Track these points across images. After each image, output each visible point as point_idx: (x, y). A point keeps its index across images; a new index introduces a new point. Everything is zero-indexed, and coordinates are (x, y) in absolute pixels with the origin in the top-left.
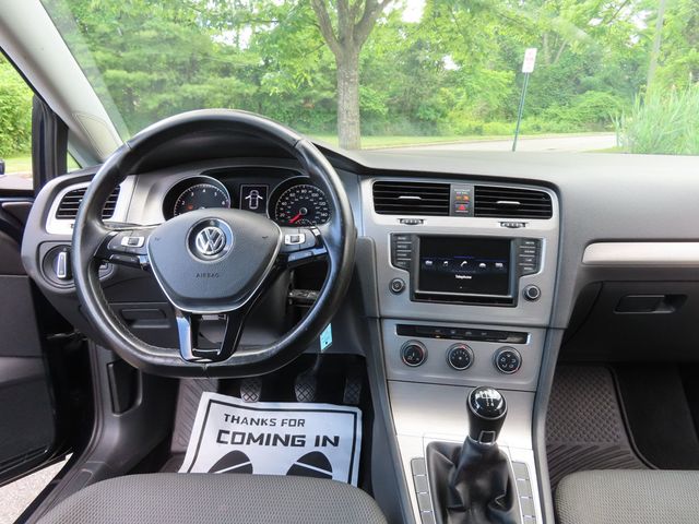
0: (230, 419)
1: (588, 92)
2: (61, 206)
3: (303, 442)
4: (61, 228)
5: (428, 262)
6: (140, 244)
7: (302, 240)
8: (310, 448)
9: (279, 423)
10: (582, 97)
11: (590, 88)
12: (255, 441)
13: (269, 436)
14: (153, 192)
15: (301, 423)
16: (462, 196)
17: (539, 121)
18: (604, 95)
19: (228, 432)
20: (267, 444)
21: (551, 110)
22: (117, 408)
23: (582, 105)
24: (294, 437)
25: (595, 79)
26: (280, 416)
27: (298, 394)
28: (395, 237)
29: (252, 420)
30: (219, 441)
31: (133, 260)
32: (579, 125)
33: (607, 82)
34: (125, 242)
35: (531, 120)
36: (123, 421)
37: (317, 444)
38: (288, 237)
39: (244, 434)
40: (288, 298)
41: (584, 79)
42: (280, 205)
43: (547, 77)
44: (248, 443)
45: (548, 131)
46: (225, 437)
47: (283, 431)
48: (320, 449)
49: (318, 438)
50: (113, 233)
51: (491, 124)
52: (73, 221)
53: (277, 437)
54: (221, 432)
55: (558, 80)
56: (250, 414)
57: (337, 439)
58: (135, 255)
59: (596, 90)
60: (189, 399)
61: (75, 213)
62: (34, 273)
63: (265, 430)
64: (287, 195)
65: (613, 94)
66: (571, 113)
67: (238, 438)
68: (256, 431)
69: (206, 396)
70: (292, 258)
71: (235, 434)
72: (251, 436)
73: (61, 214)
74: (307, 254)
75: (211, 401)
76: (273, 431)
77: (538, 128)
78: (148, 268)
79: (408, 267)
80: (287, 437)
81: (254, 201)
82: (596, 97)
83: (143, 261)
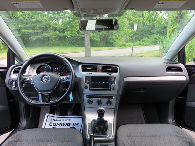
0: (53, 120)
1: (153, 35)
2: (14, 71)
3: (70, 125)
4: (14, 76)
5: (93, 82)
6: (31, 80)
7: (64, 78)
8: (72, 126)
9: (64, 120)
10: (151, 36)
11: (153, 34)
12: (58, 125)
13: (62, 123)
14: (34, 68)
15: (70, 120)
16: (100, 68)
17: (141, 42)
18: (157, 35)
19: (52, 123)
20: (61, 125)
21: (143, 40)
22: (25, 117)
23: (152, 38)
24: (68, 124)
25: (155, 31)
26: (65, 119)
27: (68, 113)
28: (86, 77)
29: (58, 120)
30: (50, 125)
31: (30, 83)
32: (151, 43)
33: (158, 32)
34: (28, 79)
35: (138, 42)
36: (27, 120)
37: (73, 125)
38: (61, 78)
39: (56, 123)
40: (63, 90)
41: (152, 31)
42: (62, 70)
43: (142, 31)
44: (57, 125)
45: (143, 45)
46: (51, 124)
47: (65, 122)
48: (74, 126)
49: (74, 124)
50: (26, 78)
51: (128, 43)
52: (18, 75)
53: (64, 124)
54: (50, 123)
55: (145, 32)
56: (57, 119)
57: (78, 124)
58: (30, 82)
59: (155, 34)
60: (43, 115)
61: (18, 73)
62: (8, 86)
63: (61, 122)
64: (64, 68)
65: (159, 35)
66: (149, 40)
67: (54, 124)
68: (59, 123)
69: (47, 115)
70: (62, 82)
71: (54, 123)
72: (57, 124)
73: (14, 73)
74: (65, 81)
75: (48, 116)
76: (63, 122)
77: (140, 44)
78: (33, 84)
79: (88, 83)
80: (66, 124)
81: (57, 69)
82: (155, 36)
83: (32, 83)
